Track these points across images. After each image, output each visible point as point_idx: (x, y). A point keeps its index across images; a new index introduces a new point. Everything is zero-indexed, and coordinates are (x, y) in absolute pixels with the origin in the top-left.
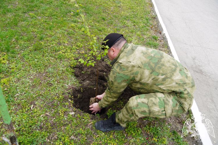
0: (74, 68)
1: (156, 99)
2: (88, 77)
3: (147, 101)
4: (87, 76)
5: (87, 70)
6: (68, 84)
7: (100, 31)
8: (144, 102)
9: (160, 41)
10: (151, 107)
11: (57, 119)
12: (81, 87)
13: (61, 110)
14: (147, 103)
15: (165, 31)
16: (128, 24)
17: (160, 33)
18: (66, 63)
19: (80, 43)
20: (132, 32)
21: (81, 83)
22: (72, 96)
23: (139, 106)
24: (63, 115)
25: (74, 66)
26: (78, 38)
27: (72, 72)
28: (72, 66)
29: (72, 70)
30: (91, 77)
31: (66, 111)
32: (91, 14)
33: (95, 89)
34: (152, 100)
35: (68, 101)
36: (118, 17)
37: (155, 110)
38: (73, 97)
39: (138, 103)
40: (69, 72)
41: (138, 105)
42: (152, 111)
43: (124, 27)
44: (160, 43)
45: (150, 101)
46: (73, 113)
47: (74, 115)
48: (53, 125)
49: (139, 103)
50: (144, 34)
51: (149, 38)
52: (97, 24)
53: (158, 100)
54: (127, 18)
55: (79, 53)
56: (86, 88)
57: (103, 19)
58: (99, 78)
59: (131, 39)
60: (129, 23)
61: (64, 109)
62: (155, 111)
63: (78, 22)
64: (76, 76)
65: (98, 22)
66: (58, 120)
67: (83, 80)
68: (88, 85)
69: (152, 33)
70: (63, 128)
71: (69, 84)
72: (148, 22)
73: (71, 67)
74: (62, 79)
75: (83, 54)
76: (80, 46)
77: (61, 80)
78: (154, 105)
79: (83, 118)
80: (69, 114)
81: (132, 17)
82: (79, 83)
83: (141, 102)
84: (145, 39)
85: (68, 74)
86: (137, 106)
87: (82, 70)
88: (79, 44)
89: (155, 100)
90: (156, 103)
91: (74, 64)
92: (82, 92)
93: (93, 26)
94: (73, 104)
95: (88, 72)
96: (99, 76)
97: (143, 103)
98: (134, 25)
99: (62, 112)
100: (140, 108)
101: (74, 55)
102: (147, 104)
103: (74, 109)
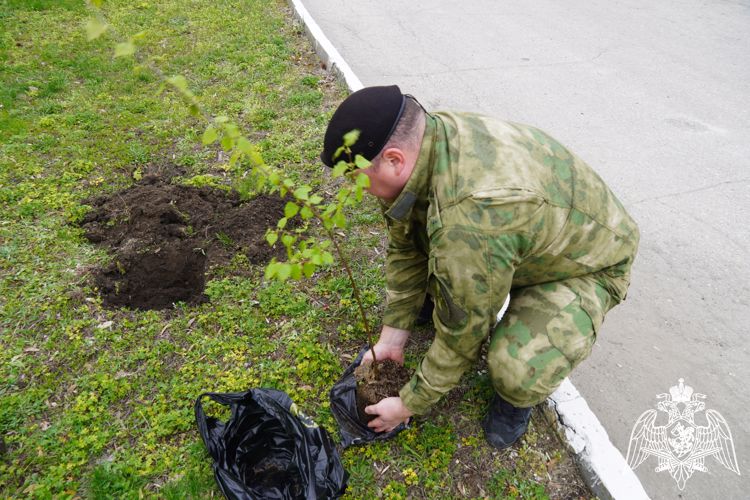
0: (81, 224)
1: (563, 317)
2: (129, 231)
3: (546, 339)
4: (126, 229)
5: (118, 213)
6: (73, 266)
7: (140, 111)
8: (539, 348)
9: (328, 86)
10: (565, 347)
11: (64, 350)
12: (117, 259)
13: (69, 328)
14: (549, 345)
15: (334, 56)
16: (225, 71)
17: (324, 67)
18: (52, 222)
19: (82, 161)
20: (239, 88)
21: (114, 251)
22: (92, 288)
23: (536, 369)
24: (78, 338)
25: (81, 219)
26: (74, 148)
27: (80, 236)
28: (74, 219)
29: (77, 231)
30: (138, 226)
31: (88, 326)
32: (100, 78)
33: (157, 251)
34: (556, 329)
35: (84, 302)
36: (189, 61)
37: (577, 347)
38: (96, 289)
39: (528, 363)
40: (70, 238)
41: (533, 369)
42: (574, 355)
43: (214, 82)
44: (328, 91)
45: (551, 333)
46: (109, 324)
47: (114, 327)
48: (58, 368)
49: (531, 359)
50: (277, 83)
51: (292, 87)
52: (126, 98)
53: (569, 317)
54: (216, 57)
55: (89, 186)
56: (131, 259)
57: (142, 79)
58: (162, 223)
59: (238, 105)
60: (226, 68)
61: (78, 323)
62: (580, 349)
63: (62, 110)
64: (94, 240)
65: (129, 91)
66: (68, 352)
67: (119, 244)
68: (135, 249)
69: (300, 73)
70: (88, 366)
71: (78, 266)
72: (281, 48)
73: (70, 224)
74: (54, 260)
75: (101, 184)
76: (87, 167)
77: (50, 265)
78: (569, 337)
79: (142, 325)
80: (97, 330)
81: (231, 49)
82: (108, 253)
83: (534, 355)
84: (281, 93)
85: (66, 245)
86: (532, 373)
87: (108, 220)
88: (80, 163)
89: (564, 322)
90: (569, 329)
91: (77, 213)
92: (123, 272)
93: (112, 107)
94: (102, 305)
95: (125, 216)
96: (161, 217)
97: (541, 352)
98: (243, 69)
99: (75, 333)
100: (542, 371)
101: (73, 195)
102: (553, 347)
103: (110, 314)
